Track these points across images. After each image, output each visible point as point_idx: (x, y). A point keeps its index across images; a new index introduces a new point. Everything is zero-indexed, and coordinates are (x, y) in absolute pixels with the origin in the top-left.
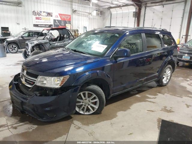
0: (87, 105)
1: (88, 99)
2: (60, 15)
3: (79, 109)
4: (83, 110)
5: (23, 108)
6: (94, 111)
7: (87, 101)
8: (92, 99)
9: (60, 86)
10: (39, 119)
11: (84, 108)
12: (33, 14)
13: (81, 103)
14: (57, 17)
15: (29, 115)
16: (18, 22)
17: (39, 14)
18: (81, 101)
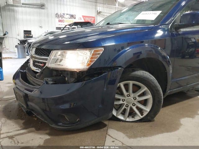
0: (131, 105)
1: (132, 95)
2: (83, 17)
3: (116, 111)
4: (123, 113)
5: (27, 105)
6: (142, 116)
7: (131, 98)
8: (139, 96)
9: (88, 67)
10: (51, 125)
11: (125, 110)
12: (56, 17)
13: (121, 102)
14: (81, 19)
15: (38, 119)
16: (41, 25)
17: (62, 16)
18: (121, 98)
